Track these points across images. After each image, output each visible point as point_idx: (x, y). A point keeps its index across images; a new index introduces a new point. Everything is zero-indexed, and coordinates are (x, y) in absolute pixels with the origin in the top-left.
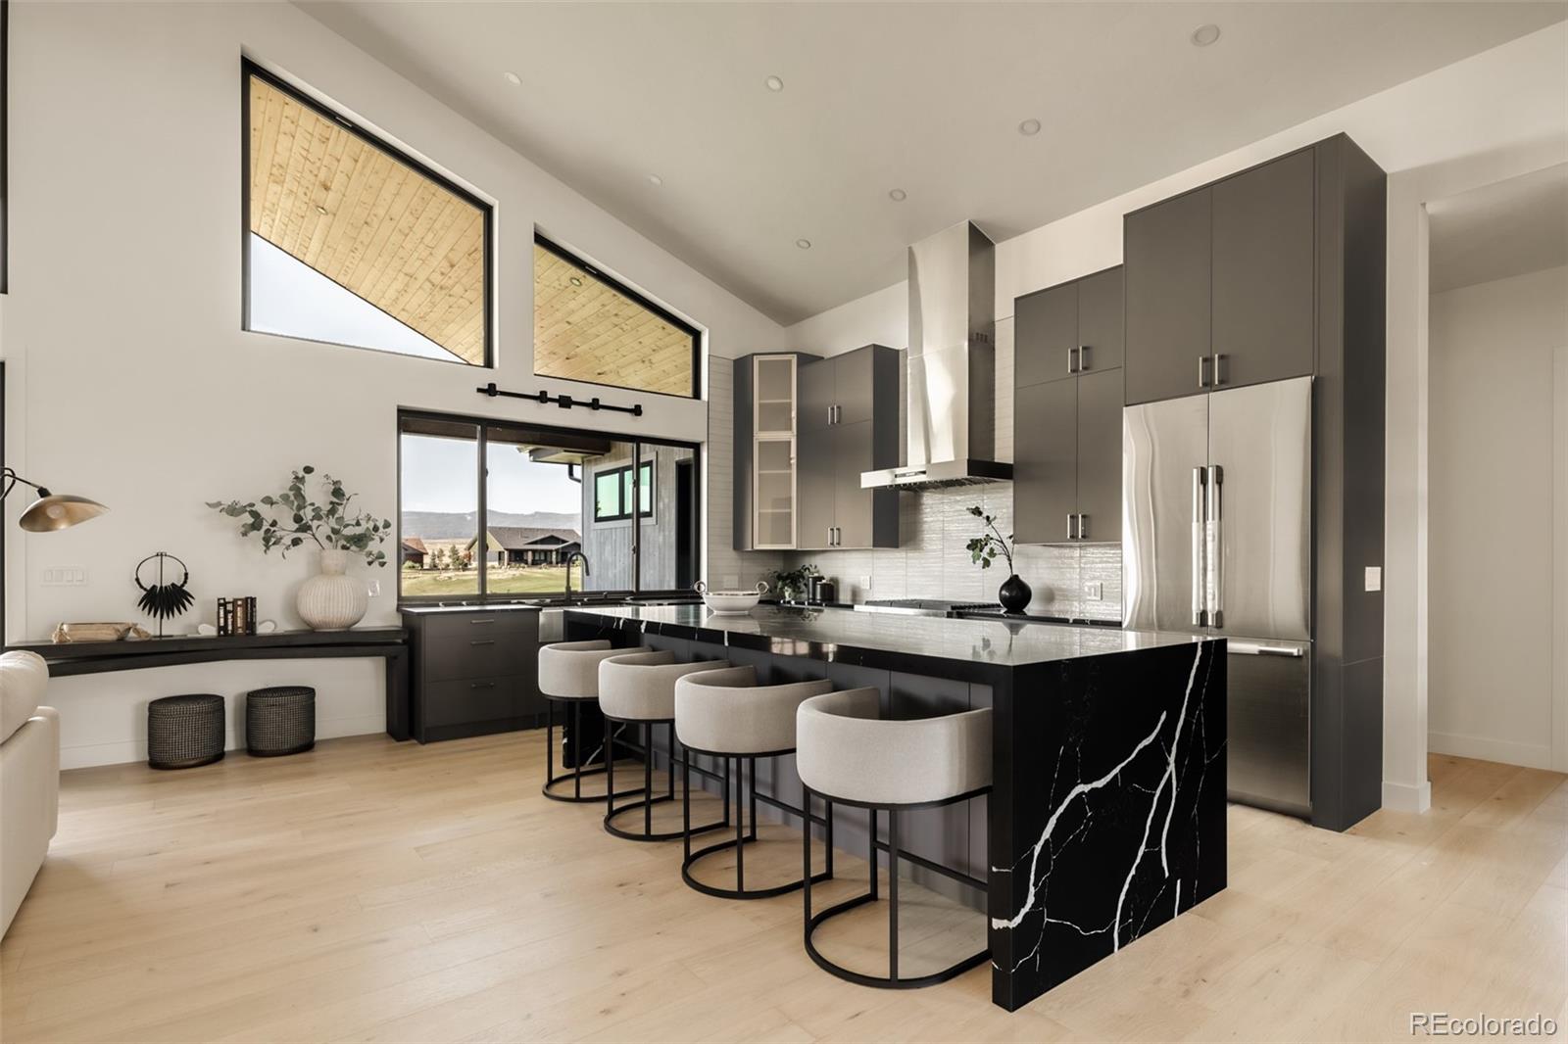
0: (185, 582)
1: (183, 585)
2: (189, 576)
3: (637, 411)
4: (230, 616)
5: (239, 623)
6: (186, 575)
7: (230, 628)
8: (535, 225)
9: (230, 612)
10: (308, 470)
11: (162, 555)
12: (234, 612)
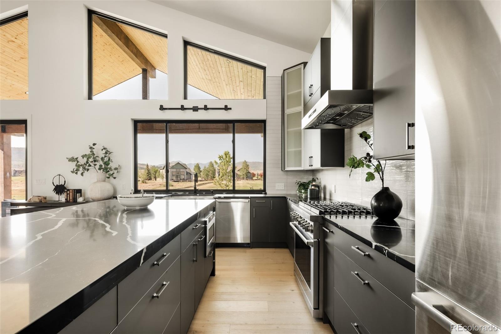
0: (65, 184)
1: (64, 185)
2: (66, 182)
3: (226, 108)
4: (68, 195)
5: (71, 198)
6: (65, 181)
7: (68, 199)
8: (183, 38)
9: (68, 194)
10: (94, 144)
11: (59, 175)
12: (69, 194)
